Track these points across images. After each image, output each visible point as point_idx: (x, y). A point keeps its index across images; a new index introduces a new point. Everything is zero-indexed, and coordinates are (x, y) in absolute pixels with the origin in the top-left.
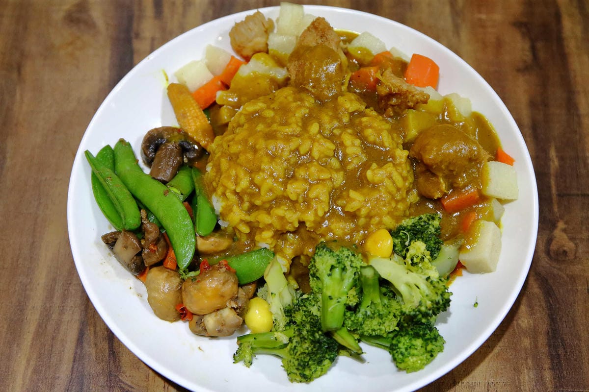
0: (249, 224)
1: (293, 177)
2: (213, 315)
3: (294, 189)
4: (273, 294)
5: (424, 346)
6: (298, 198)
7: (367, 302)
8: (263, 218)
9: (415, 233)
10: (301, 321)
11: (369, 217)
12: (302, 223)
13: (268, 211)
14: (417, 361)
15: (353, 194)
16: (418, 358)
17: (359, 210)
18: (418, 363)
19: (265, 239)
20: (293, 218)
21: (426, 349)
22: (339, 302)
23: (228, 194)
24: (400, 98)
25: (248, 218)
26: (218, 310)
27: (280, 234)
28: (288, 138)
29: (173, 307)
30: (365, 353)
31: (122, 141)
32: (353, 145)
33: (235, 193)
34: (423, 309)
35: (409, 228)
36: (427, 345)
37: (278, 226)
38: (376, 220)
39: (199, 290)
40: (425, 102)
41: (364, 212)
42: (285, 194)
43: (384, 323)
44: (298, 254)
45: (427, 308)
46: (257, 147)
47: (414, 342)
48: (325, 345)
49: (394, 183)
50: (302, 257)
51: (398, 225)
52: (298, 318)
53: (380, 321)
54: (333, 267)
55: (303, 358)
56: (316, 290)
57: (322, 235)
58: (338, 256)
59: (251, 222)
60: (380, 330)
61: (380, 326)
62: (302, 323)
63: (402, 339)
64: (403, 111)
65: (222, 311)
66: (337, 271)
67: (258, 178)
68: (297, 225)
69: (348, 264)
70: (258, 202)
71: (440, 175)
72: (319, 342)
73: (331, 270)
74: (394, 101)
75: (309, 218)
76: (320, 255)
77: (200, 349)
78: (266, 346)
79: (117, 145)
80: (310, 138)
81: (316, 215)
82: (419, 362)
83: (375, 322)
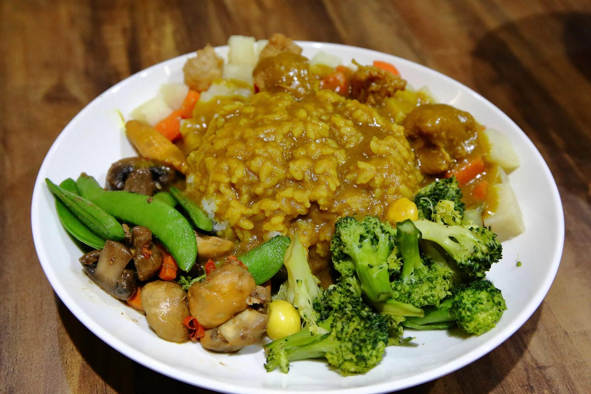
0: (251, 218)
1: (292, 158)
2: (230, 322)
3: (298, 169)
4: (299, 281)
5: (491, 299)
6: (304, 176)
7: (409, 269)
8: (268, 205)
9: (436, 197)
10: (339, 303)
11: (385, 186)
12: (314, 203)
13: (273, 197)
14: (487, 317)
15: (362, 165)
16: (488, 314)
17: (372, 180)
18: (488, 319)
19: (276, 226)
20: (303, 198)
21: (493, 301)
22: (381, 268)
23: (223, 189)
24: (379, 83)
25: (250, 212)
26: (236, 314)
27: (292, 220)
28: (278, 124)
29: (179, 323)
30: (415, 338)
31: (84, 175)
32: (346, 125)
33: (232, 185)
34: (479, 255)
35: (429, 193)
36: (493, 296)
37: (287, 209)
38: (392, 189)
39: (211, 289)
40: (403, 89)
41: (378, 181)
42: (288, 176)
43: (435, 287)
44: (314, 242)
45: (483, 253)
46: (246, 136)
47: (478, 296)
48: (376, 322)
49: (399, 153)
50: (319, 246)
51: (416, 193)
52: (335, 301)
53: (431, 285)
54: (362, 238)
55: (357, 336)
56: (346, 272)
57: (338, 214)
58: (365, 224)
59: (254, 215)
60: (433, 296)
61: (431, 291)
62: (340, 306)
63: (464, 294)
64: (383, 98)
65: (240, 316)
66: (367, 242)
67: (255, 164)
68: (308, 205)
69: (378, 231)
70: (259, 190)
71: (441, 145)
72: (369, 318)
73: (360, 241)
74: (374, 86)
75: (321, 194)
76: (346, 227)
77: (223, 364)
78: (302, 344)
79: (79, 179)
80: (301, 120)
81: (329, 189)
82: (490, 318)
83: (425, 287)
